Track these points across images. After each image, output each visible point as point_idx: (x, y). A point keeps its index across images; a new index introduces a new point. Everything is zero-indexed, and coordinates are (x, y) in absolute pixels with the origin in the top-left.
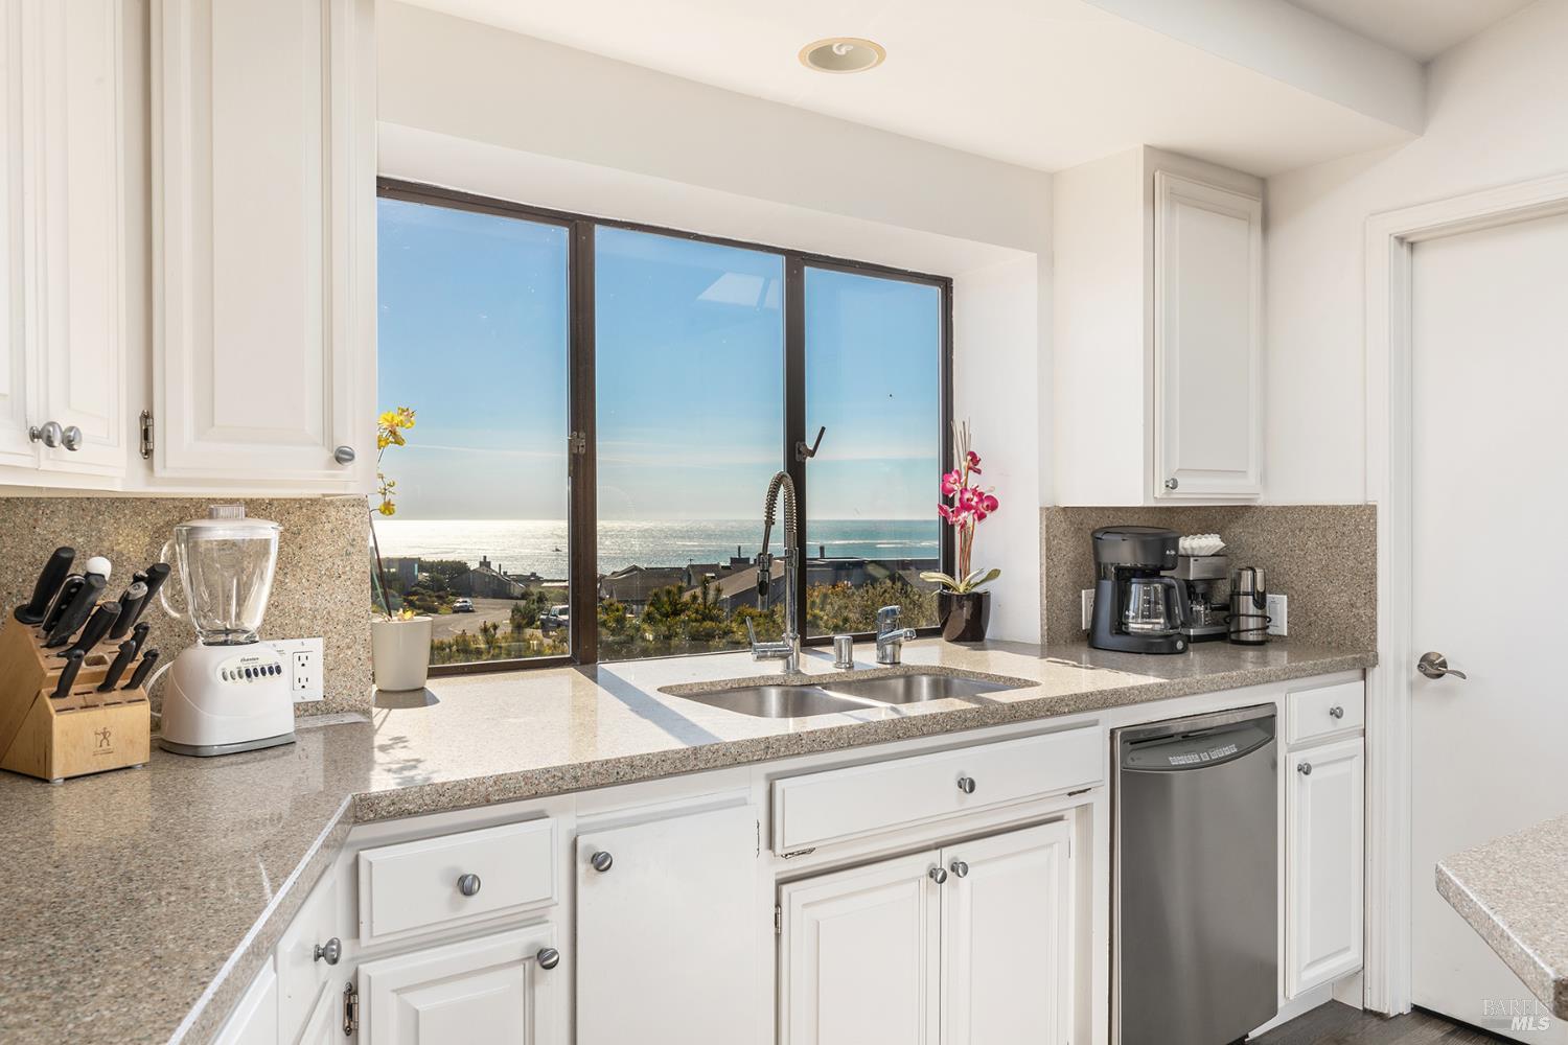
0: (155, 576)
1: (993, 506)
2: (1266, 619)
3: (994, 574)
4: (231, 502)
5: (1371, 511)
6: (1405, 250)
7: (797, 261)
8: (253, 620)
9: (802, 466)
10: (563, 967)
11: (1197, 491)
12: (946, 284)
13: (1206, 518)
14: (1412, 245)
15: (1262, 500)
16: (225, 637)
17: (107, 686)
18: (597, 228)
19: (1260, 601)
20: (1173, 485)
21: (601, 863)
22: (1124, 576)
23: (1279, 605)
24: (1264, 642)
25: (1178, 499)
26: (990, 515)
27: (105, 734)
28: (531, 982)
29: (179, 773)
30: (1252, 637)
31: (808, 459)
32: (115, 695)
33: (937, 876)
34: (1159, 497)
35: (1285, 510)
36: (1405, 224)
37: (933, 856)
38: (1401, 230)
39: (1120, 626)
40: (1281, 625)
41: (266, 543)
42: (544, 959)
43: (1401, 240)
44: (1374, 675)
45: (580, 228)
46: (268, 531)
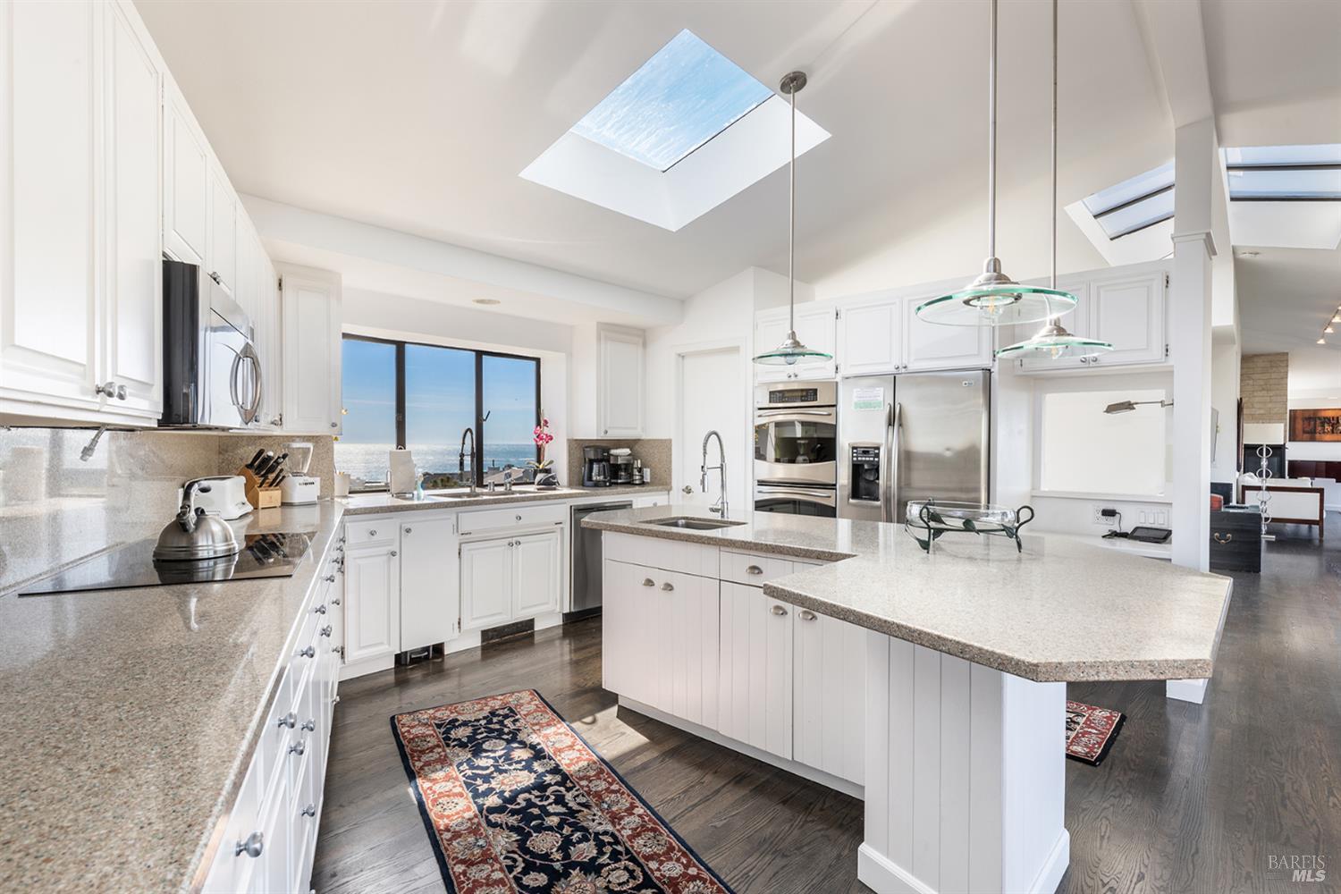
0: (284, 456)
1: (551, 439)
2: (642, 476)
3: (551, 462)
4: (298, 437)
5: (670, 440)
6: (681, 358)
7: (480, 354)
8: (305, 471)
9: (482, 424)
10: (397, 557)
11: (615, 434)
12: (538, 360)
13: (619, 443)
14: (683, 357)
15: (643, 438)
16: (296, 474)
17: (271, 485)
18: (406, 345)
19: (640, 470)
20: (606, 432)
21: (408, 531)
22: (591, 462)
23: (647, 472)
24: (643, 484)
25: (608, 437)
26: (550, 442)
27: (271, 497)
28: (389, 560)
29: (288, 510)
30: (637, 482)
31: (484, 422)
32: (272, 488)
33: (511, 544)
34: (602, 436)
35: (649, 440)
36: (680, 351)
37: (510, 540)
38: (678, 352)
39: (590, 478)
40: (647, 479)
41: (309, 449)
42: (393, 554)
43: (679, 355)
44: (671, 492)
45: (400, 346)
46: (310, 445)
